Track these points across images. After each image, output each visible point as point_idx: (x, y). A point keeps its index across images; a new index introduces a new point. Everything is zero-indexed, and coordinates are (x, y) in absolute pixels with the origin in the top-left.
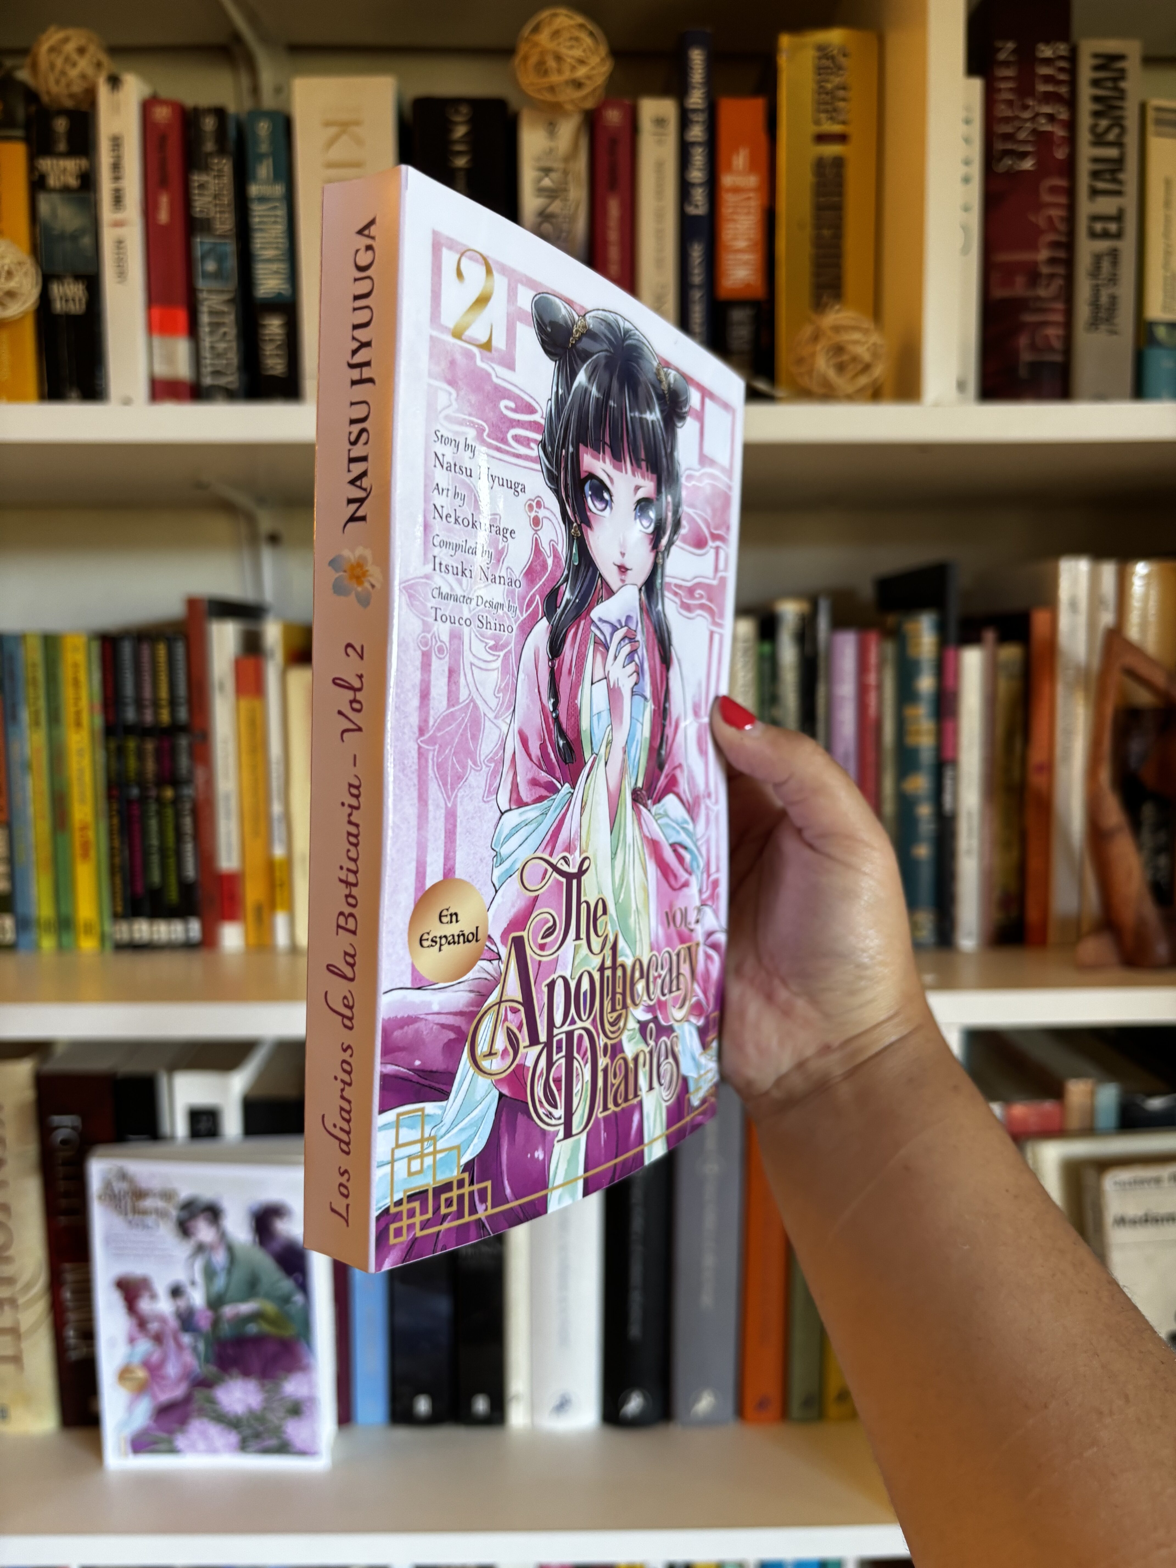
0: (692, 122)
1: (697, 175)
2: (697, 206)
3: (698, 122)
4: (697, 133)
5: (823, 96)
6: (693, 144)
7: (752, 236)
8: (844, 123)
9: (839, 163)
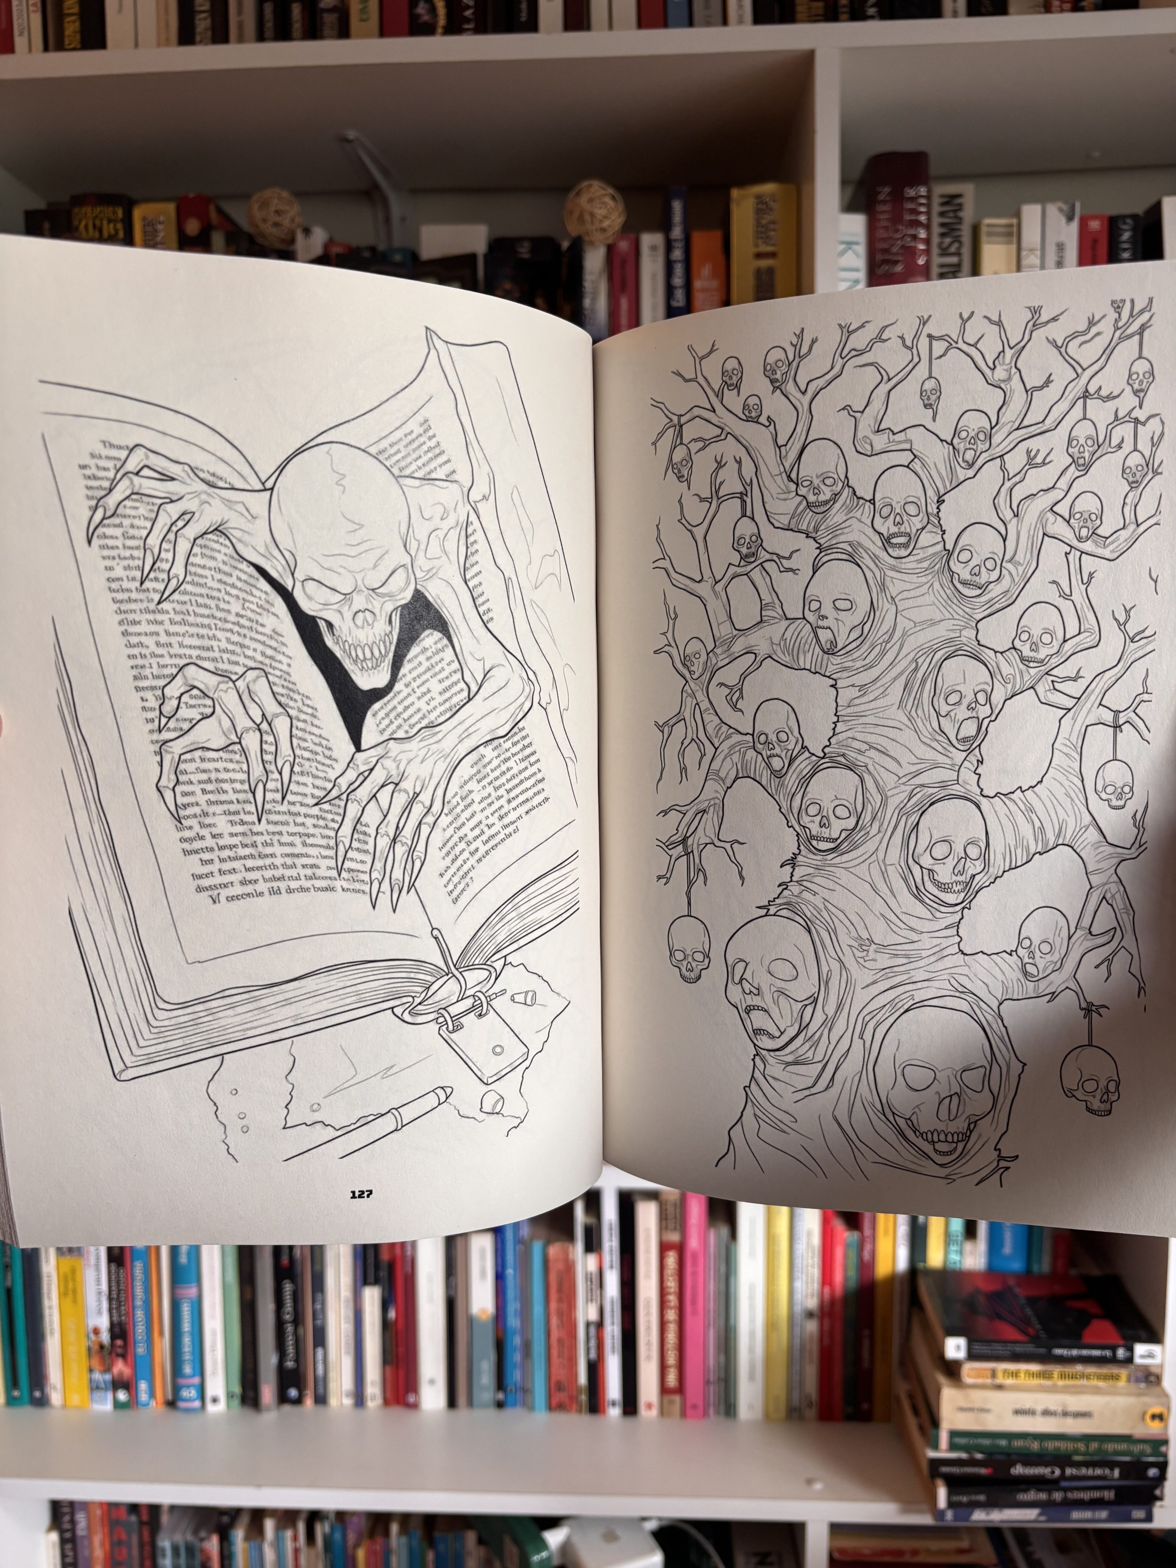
0: (674, 247)
1: (678, 281)
2: (678, 301)
3: (678, 247)
4: (677, 254)
5: (760, 229)
6: (675, 261)
8: (773, 245)
9: (771, 269)
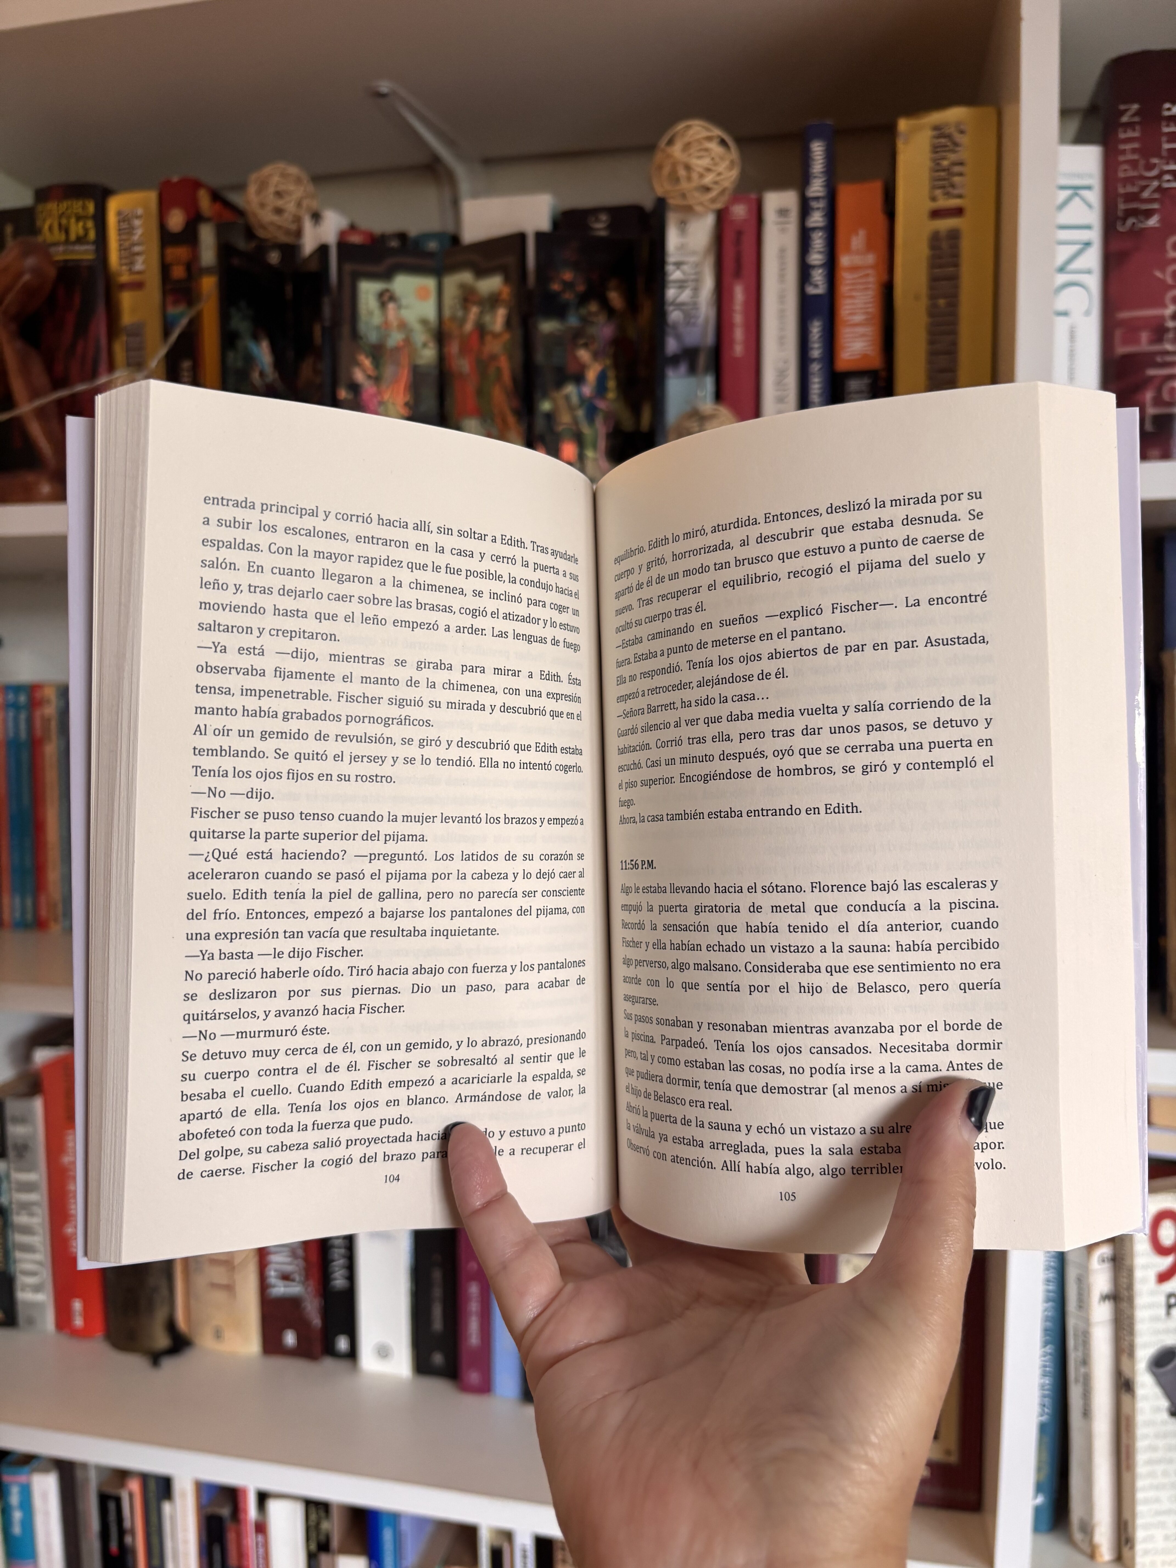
0: (813, 209)
1: (816, 257)
2: (816, 286)
3: (818, 209)
4: (817, 219)
5: (939, 173)
6: (814, 229)
7: (870, 310)
8: (959, 197)
9: (954, 235)
